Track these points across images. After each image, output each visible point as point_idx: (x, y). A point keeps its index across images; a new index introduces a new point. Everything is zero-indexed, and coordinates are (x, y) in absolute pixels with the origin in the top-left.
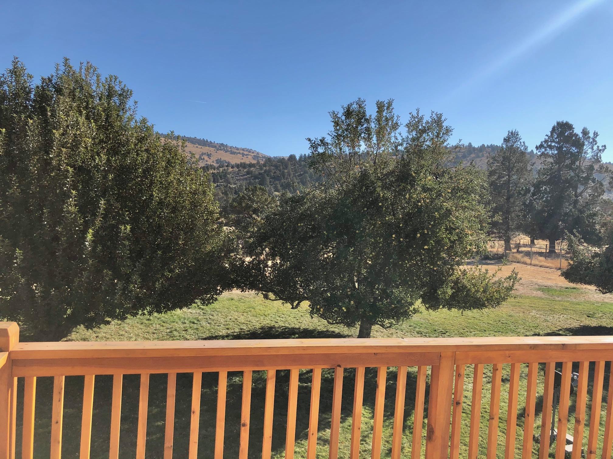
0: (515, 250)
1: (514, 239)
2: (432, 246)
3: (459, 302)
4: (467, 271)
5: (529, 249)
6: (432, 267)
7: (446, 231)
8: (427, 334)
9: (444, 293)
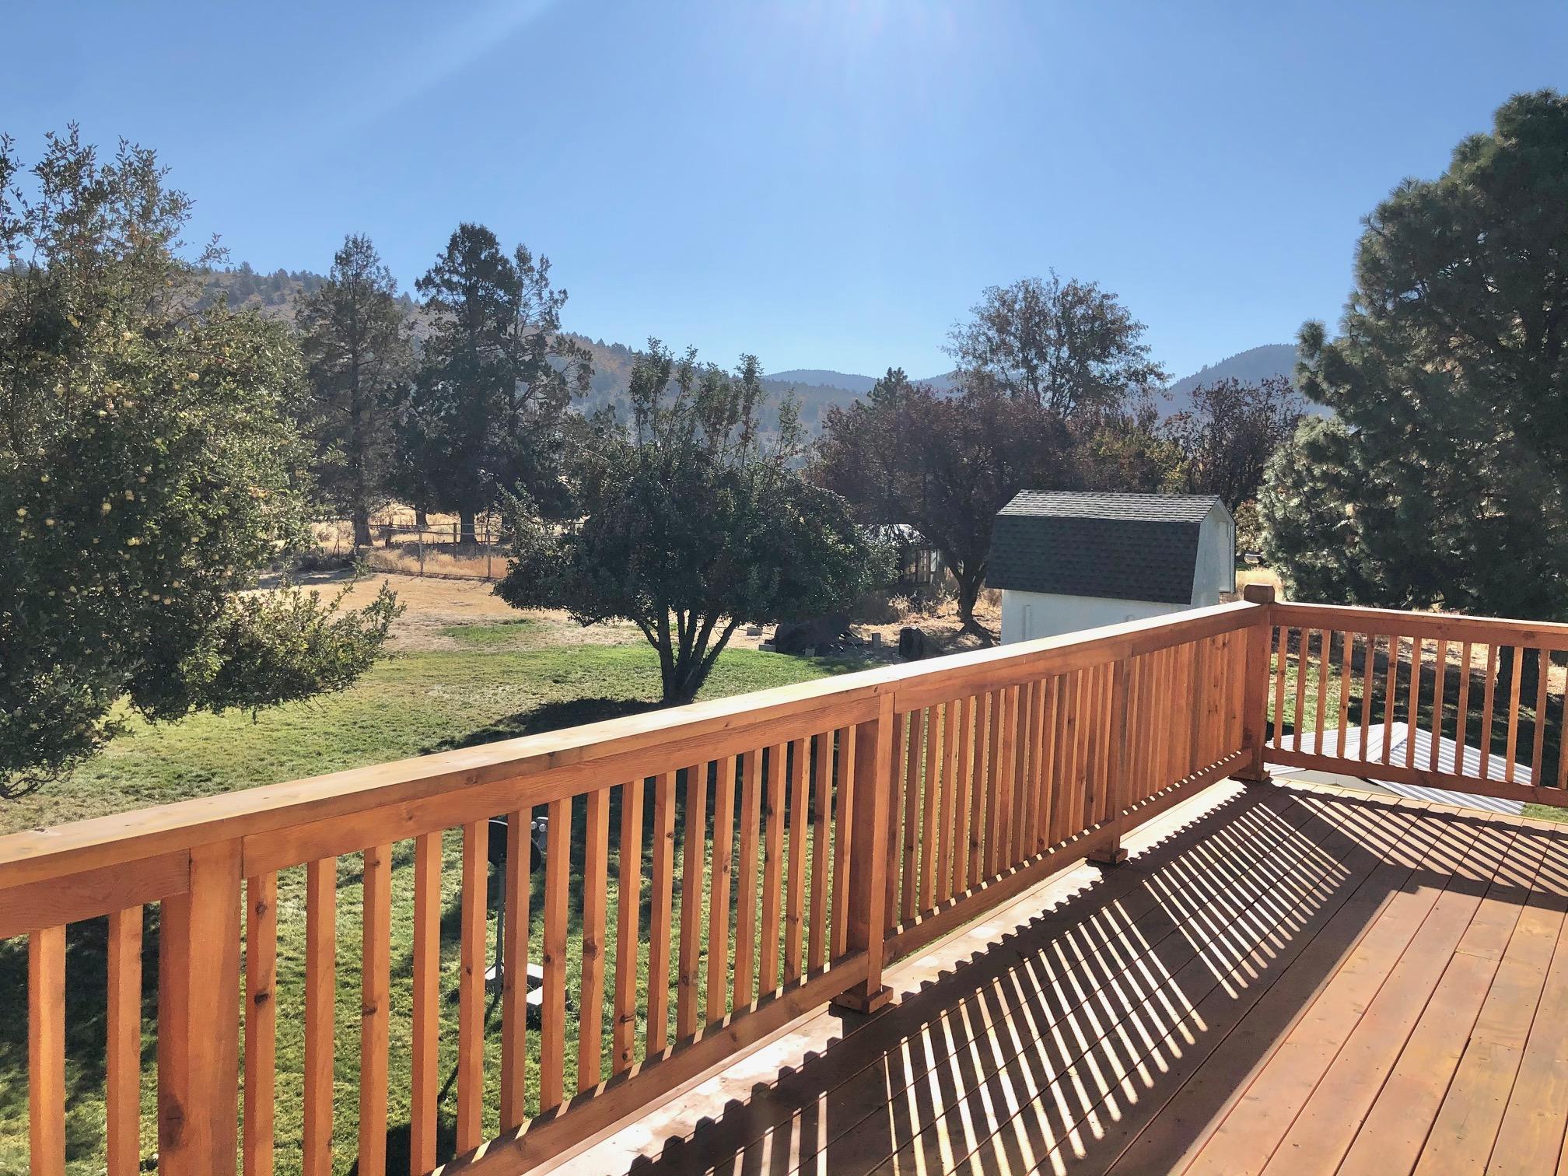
0: (381, 543)
1: (378, 515)
2: (154, 536)
3: (243, 688)
4: (261, 601)
5: (415, 538)
6: (156, 598)
7: (193, 491)
8: (156, 792)
9: (199, 667)
